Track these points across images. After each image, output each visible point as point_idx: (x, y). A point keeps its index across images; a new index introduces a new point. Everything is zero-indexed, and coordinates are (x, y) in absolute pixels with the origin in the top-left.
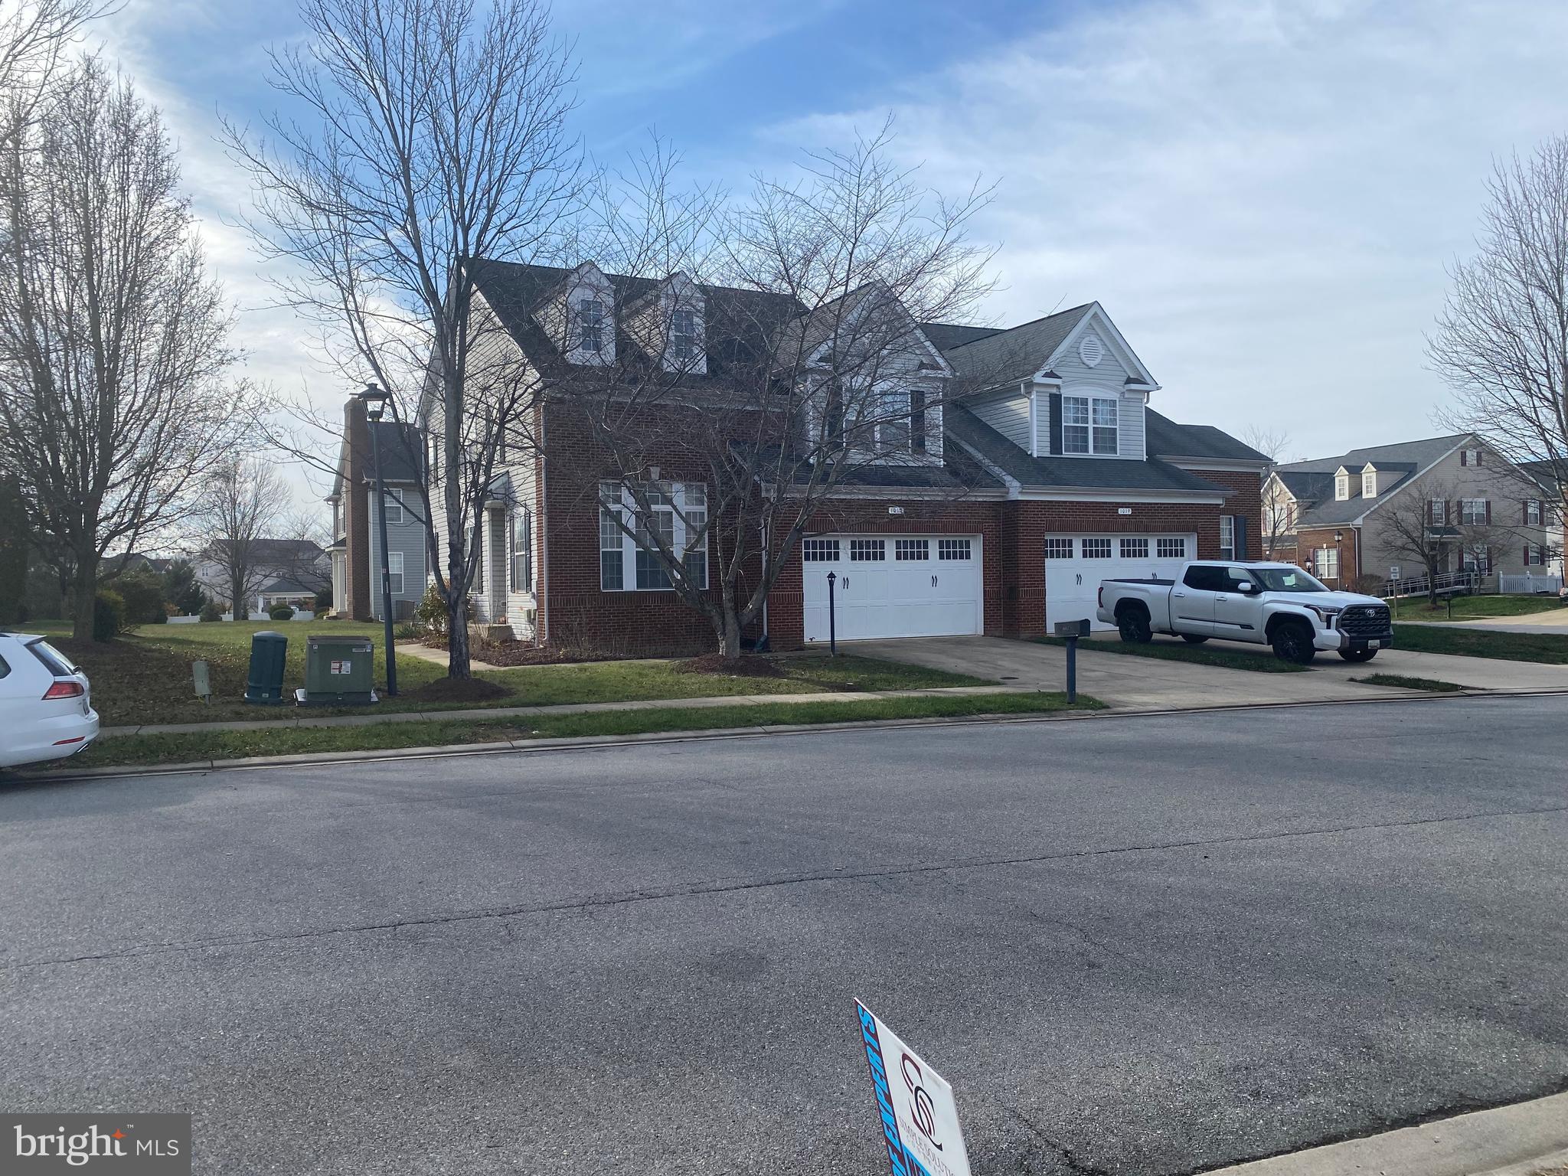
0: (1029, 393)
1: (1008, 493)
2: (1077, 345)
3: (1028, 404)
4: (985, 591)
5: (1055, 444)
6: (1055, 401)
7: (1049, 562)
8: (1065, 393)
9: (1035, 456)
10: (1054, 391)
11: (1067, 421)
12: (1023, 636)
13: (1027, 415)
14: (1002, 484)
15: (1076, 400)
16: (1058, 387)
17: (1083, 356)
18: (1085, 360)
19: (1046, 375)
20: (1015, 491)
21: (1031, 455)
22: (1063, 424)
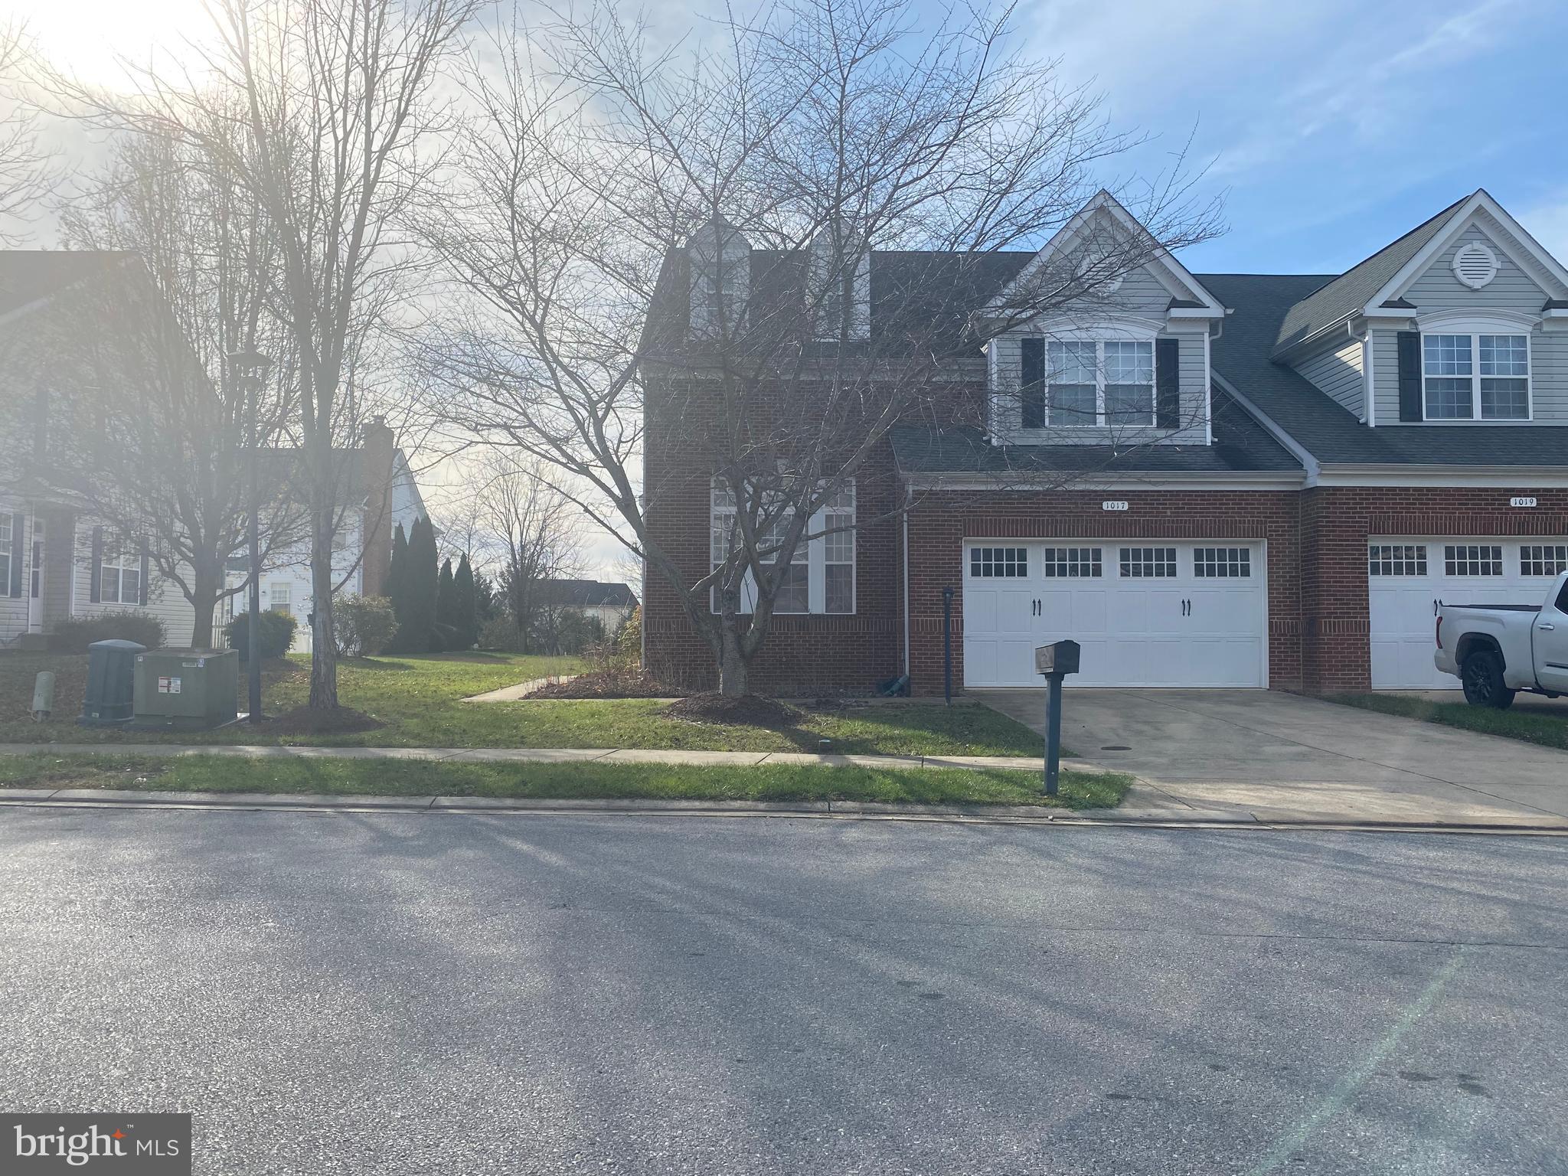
0: (1363, 334)
1: (1305, 478)
2: (1448, 258)
3: (1361, 352)
4: (1271, 623)
5: (1409, 404)
6: (1409, 345)
7: (1375, 581)
8: (1427, 329)
9: (1372, 424)
10: (1406, 327)
11: (1432, 368)
12: (1326, 692)
13: (1360, 367)
14: (1298, 465)
15: (1448, 340)
16: (1412, 320)
17: (1459, 273)
18: (1464, 279)
19: (1387, 304)
20: (1317, 475)
21: (1366, 424)
22: (1424, 376)
